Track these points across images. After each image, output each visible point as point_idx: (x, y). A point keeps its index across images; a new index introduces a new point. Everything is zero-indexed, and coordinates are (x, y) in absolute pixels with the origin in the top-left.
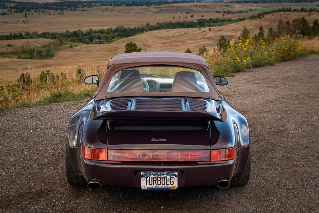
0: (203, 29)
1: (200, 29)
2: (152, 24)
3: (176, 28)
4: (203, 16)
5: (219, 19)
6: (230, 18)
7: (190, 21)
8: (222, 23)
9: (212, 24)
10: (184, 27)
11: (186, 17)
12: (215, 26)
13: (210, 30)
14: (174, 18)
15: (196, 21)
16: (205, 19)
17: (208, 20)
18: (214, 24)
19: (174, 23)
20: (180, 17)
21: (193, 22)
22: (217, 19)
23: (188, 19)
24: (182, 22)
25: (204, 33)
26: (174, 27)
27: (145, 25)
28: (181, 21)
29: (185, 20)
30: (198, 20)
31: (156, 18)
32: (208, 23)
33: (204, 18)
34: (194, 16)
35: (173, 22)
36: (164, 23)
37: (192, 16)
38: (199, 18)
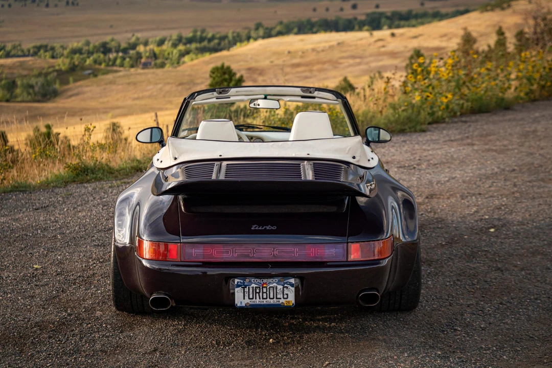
0: (377, 34)
1: (371, 34)
2: (267, 24)
3: (320, 32)
4: (377, 7)
5: (414, 13)
6: (436, 10)
7: (350, 17)
8: (420, 20)
9: (397, 23)
10: (337, 30)
11: (342, 10)
12: (403, 27)
13: (393, 35)
14: (315, 10)
15: (363, 18)
16: (381, 14)
17: (389, 14)
18: (402, 23)
19: (316, 22)
20: (327, 10)
21: (356, 19)
22: (410, 12)
23: (345, 12)
24: (333, 18)
25: (380, 43)
26: (315, 30)
27: (252, 25)
28: (331, 16)
29: (340, 14)
30: (368, 15)
31: (276, 12)
32: (388, 22)
33: (380, 10)
34: (359, 6)
35: (314, 20)
36: (293, 22)
37: (354, 7)
38: (370, 11)
